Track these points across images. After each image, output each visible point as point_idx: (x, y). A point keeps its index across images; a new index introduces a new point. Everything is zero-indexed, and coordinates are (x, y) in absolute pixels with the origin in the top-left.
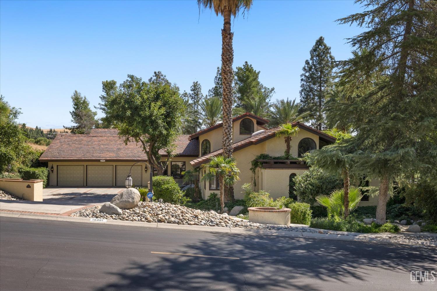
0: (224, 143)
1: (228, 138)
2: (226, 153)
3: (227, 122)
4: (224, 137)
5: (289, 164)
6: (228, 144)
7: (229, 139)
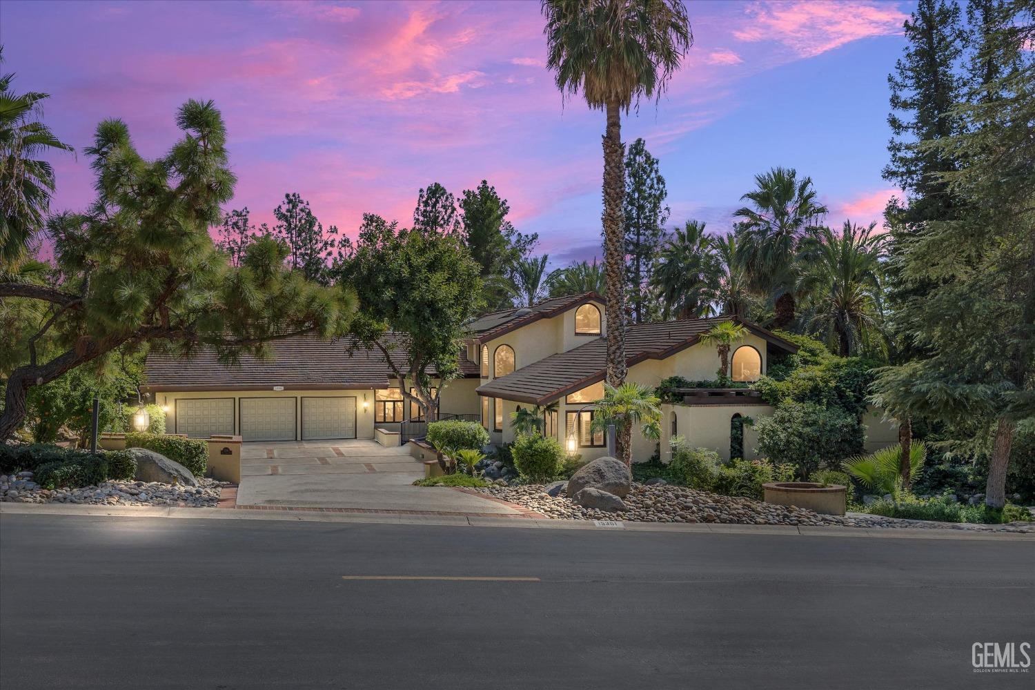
0: (612, 357)
1: (619, 348)
2: (616, 376)
3: (617, 316)
4: (611, 346)
5: (734, 395)
6: (620, 359)
7: (622, 350)
